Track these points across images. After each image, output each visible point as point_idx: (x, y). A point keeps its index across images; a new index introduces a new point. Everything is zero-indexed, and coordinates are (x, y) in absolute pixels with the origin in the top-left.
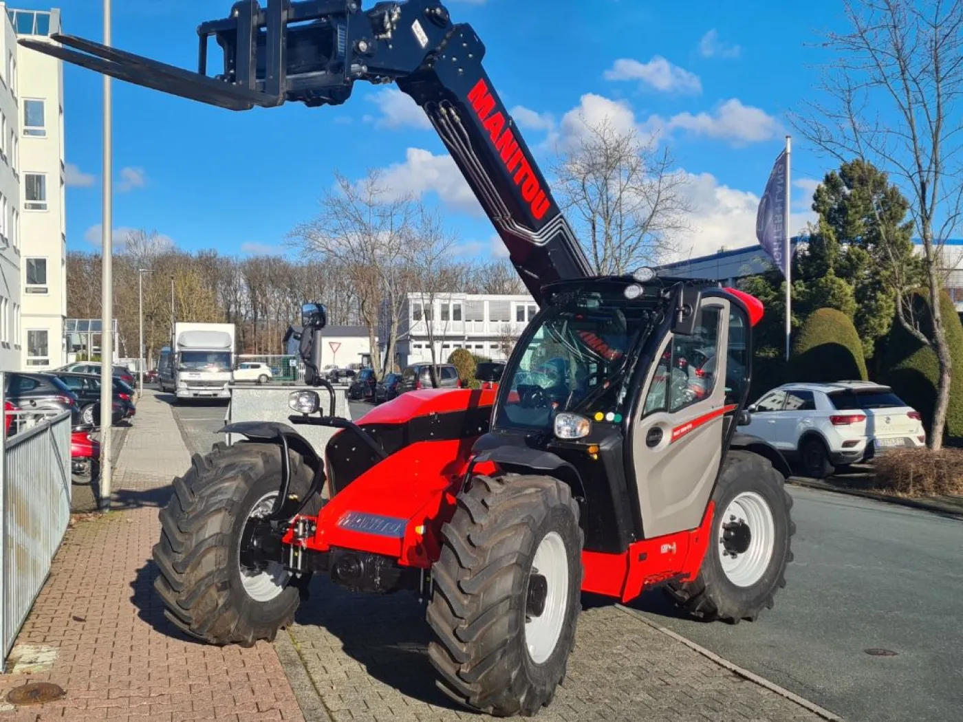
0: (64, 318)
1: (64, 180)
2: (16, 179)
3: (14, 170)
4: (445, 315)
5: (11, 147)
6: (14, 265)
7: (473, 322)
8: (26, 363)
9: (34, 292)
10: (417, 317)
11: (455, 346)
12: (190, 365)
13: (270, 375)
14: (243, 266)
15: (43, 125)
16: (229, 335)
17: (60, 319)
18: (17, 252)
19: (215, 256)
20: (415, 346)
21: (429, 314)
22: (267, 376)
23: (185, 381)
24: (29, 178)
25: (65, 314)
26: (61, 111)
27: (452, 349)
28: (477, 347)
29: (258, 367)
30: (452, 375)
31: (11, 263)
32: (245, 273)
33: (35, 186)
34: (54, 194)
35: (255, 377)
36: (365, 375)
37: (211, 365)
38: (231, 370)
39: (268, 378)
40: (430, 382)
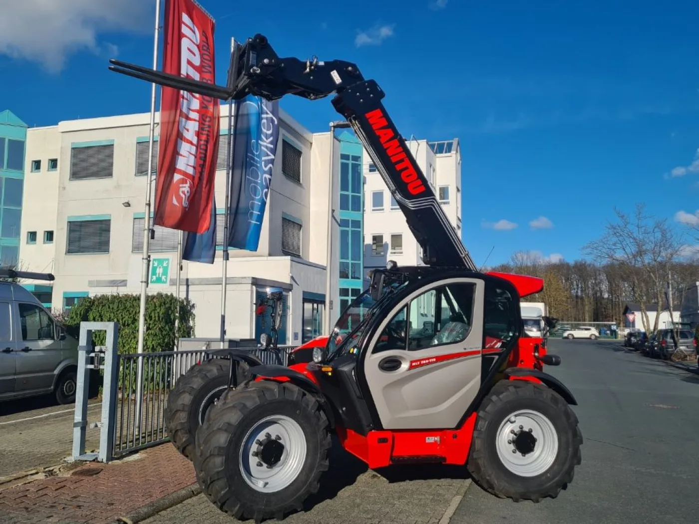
14: (604, 267)
15: (447, 199)
16: (540, 310)
19: (585, 263)
22: (594, 335)
26: (458, 190)
29: (589, 329)
30: (689, 337)
32: (605, 272)
35: (588, 336)
36: (642, 335)
37: (530, 327)
38: (540, 331)
39: (596, 336)
40: (672, 341)
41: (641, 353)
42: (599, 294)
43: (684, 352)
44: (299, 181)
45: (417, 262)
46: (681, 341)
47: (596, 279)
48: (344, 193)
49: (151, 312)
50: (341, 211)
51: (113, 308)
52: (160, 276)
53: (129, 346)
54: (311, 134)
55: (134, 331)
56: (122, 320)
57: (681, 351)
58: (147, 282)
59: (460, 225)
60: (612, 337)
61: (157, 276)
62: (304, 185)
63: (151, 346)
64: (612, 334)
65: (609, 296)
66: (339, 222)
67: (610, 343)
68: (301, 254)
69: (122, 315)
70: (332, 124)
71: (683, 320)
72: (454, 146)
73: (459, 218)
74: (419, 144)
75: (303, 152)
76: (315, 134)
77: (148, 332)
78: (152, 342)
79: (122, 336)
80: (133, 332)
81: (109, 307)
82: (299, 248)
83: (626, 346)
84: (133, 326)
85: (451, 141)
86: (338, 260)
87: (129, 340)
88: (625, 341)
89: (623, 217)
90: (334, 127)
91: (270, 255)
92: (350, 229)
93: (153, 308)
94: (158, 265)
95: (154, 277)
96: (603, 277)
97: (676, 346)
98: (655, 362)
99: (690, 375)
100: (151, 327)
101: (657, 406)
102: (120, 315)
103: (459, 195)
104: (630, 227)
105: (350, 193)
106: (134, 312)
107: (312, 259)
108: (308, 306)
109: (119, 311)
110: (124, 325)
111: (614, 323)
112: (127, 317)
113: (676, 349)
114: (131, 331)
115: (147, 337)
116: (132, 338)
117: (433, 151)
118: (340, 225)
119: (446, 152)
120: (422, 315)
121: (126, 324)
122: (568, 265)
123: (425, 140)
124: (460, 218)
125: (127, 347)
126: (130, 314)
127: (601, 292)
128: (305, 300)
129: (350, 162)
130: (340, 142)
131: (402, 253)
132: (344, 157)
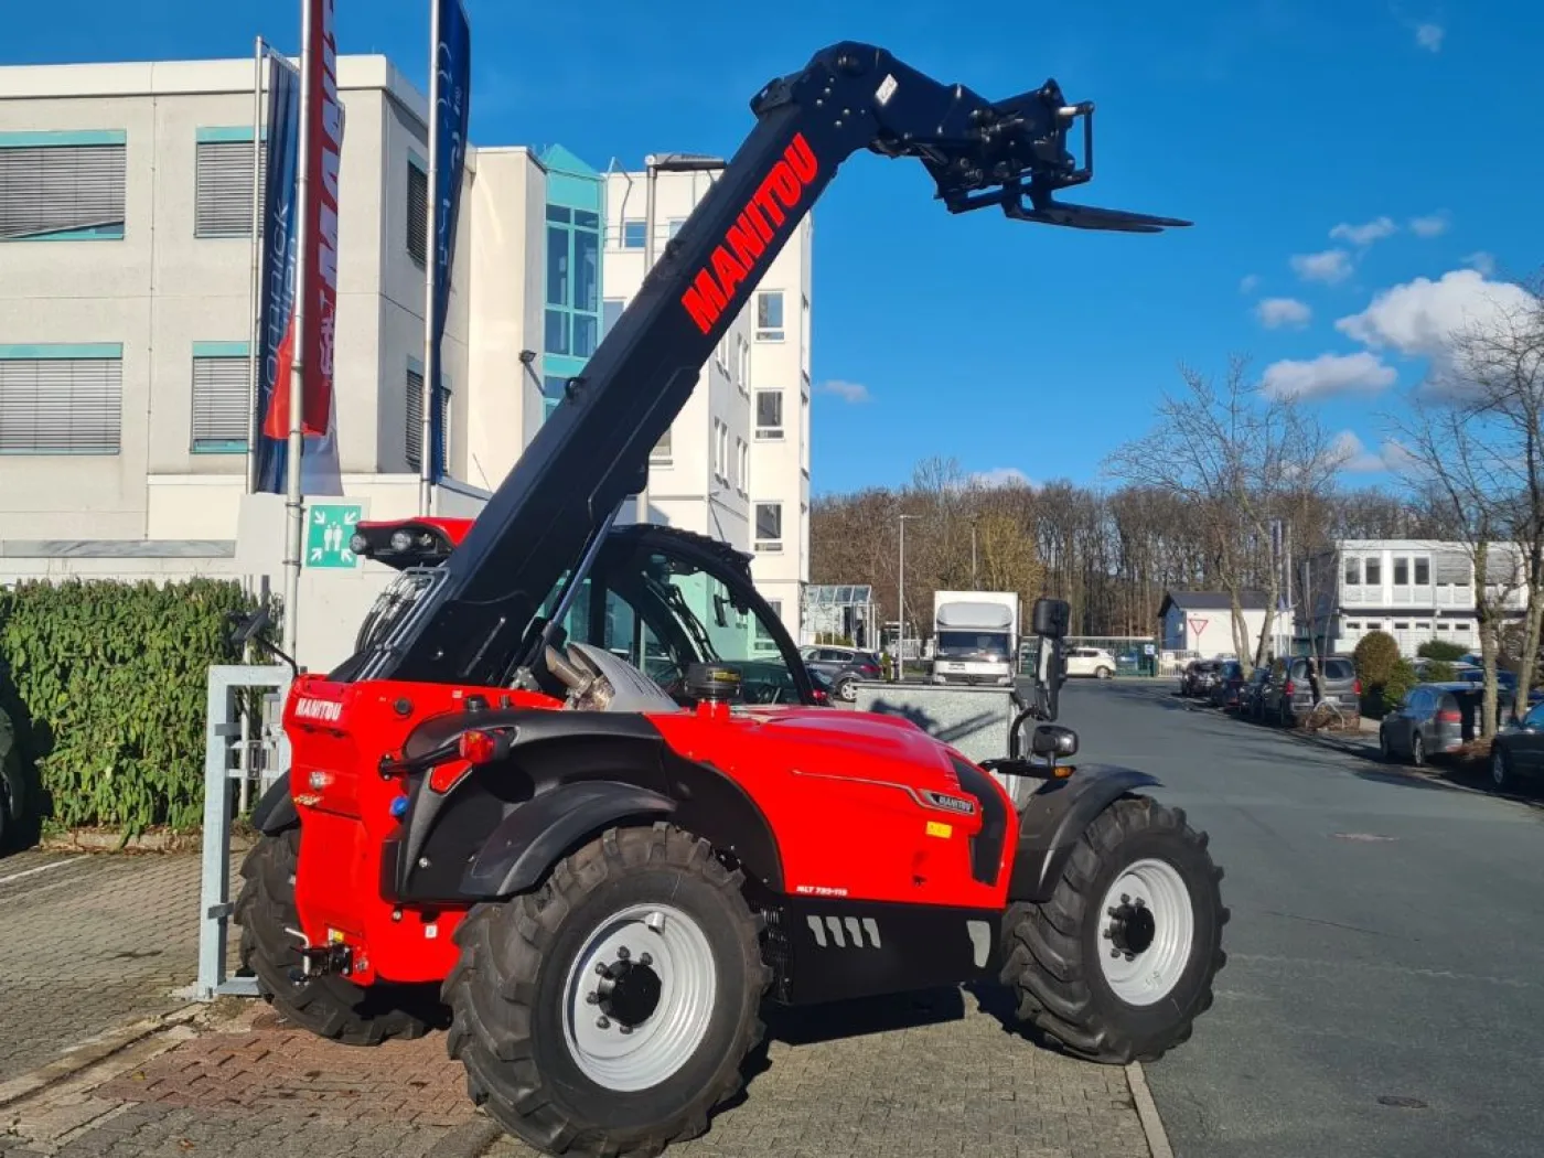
0: (803, 584)
1: (808, 395)
2: (744, 399)
3: (741, 389)
4: (1400, 576)
5: (737, 359)
6: (738, 514)
7: (1452, 586)
8: (753, 647)
9: (768, 550)
10: (1352, 578)
11: (1370, 626)
12: (953, 651)
13: (1112, 667)
14: (1111, 501)
15: (780, 326)
16: (1008, 610)
17: (796, 587)
18: (743, 495)
19: (1070, 488)
20: (1349, 625)
21: (1373, 575)
22: (1107, 668)
23: (945, 675)
24: (762, 397)
25: (806, 578)
26: (805, 303)
27: (1364, 631)
28: (1460, 627)
29: (1093, 654)
30: (1345, 673)
31: (732, 512)
32: (1115, 512)
33: (769, 408)
34: (794, 416)
35: (1091, 671)
36: (1229, 670)
37: (983, 651)
38: (1007, 660)
39: (1109, 672)
40: (1306, 683)
41: (1226, 711)
42: (1096, 566)
43: (1335, 709)
45: (710, 487)
46: (1329, 683)
47: (1091, 528)
48: (555, 308)
49: (187, 627)
50: (548, 354)
51: (77, 617)
52: (336, 548)
53: (126, 715)
54: (473, 149)
55: (141, 678)
56: (105, 648)
57: (1329, 708)
58: (298, 564)
59: (809, 391)
60: (1143, 672)
61: (327, 549)
62: (455, 284)
63: (191, 715)
64: (1143, 667)
65: (1119, 570)
66: (543, 385)
67: (1141, 689)
68: (448, 465)
69: (105, 636)
70: (651, 160)
71: (1299, 630)
73: (805, 376)
76: (480, 151)
77: (180, 679)
78: (192, 705)
79: (108, 687)
80: (137, 679)
81: (66, 616)
83: (1184, 694)
84: (138, 662)
87: (128, 702)
88: (1183, 682)
89: (1198, 385)
91: (380, 470)
93: (192, 618)
94: (328, 521)
95: (318, 553)
96: (1110, 526)
97: (1316, 696)
98: (1268, 733)
99: (1366, 764)
100: (187, 665)
101: (1352, 836)
102: (101, 635)
103: (807, 314)
104: (1216, 411)
105: (569, 309)
106: (139, 628)
107: (472, 477)
109: (98, 625)
110: (111, 660)
111: (1149, 638)
112: (121, 640)
113: (1315, 703)
114: (133, 677)
115: (179, 690)
116: (136, 695)
118: (543, 393)
121: (117, 657)
122: (1028, 493)
124: (807, 372)
125: (122, 719)
126: (128, 632)
127: (1103, 561)
129: (571, 228)
130: (545, 171)
131: (670, 463)
132: (555, 213)
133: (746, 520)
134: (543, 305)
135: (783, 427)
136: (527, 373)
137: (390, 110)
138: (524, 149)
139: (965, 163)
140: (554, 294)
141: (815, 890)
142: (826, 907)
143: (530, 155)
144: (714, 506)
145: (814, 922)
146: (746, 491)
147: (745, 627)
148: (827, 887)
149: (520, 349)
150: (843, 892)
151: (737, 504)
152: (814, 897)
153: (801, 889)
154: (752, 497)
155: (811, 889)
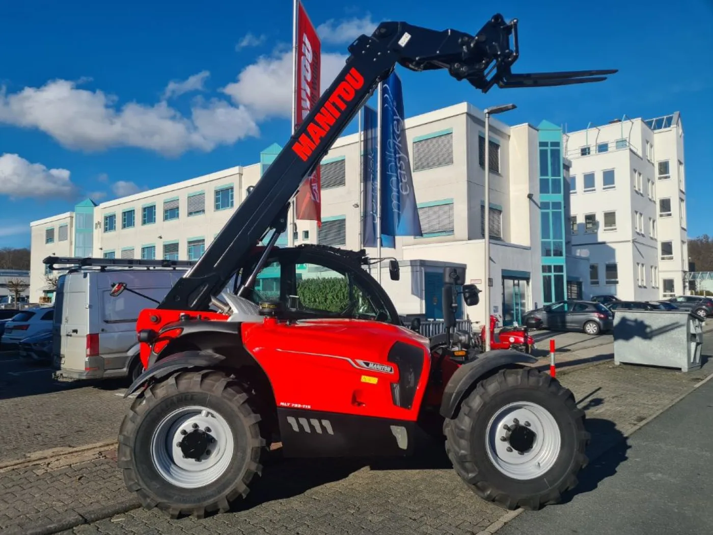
0: (685, 272)
2: (653, 203)
3: (650, 199)
5: (647, 188)
6: (650, 246)
8: (662, 296)
9: (666, 259)
15: (668, 173)
17: (682, 273)
18: (653, 239)
24: (662, 202)
25: (687, 270)
26: (680, 163)
31: (647, 246)
33: (665, 205)
34: (677, 207)
44: (498, 171)
45: (633, 237)
48: (543, 177)
50: (541, 194)
54: (508, 127)
59: (684, 197)
62: (502, 174)
66: (539, 205)
68: (502, 236)
70: (486, 111)
72: (674, 121)
73: (682, 192)
74: (633, 123)
75: (501, 145)
76: (512, 127)
82: (499, 232)
85: (671, 115)
86: (539, 239)
90: (489, 113)
91: (469, 239)
92: (550, 211)
103: (682, 168)
105: (550, 177)
107: (514, 240)
108: (509, 283)
117: (650, 127)
118: (540, 208)
119: (665, 127)
120: (640, 287)
123: (640, 118)
124: (684, 191)
128: (504, 277)
129: (549, 148)
130: (538, 130)
131: (615, 229)
132: (543, 144)
133: (656, 248)
134: (538, 177)
135: (672, 212)
136: (532, 202)
137: (469, 119)
138: (527, 124)
139: (457, 65)
140: (544, 171)
141: (291, 405)
142: (298, 413)
143: (529, 125)
144: (636, 244)
145: (291, 420)
146: (656, 237)
147: (658, 288)
148: (298, 403)
149: (528, 193)
150: (309, 407)
151: (651, 243)
152: (290, 408)
153: (282, 404)
154: (658, 240)
155: (288, 404)
